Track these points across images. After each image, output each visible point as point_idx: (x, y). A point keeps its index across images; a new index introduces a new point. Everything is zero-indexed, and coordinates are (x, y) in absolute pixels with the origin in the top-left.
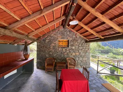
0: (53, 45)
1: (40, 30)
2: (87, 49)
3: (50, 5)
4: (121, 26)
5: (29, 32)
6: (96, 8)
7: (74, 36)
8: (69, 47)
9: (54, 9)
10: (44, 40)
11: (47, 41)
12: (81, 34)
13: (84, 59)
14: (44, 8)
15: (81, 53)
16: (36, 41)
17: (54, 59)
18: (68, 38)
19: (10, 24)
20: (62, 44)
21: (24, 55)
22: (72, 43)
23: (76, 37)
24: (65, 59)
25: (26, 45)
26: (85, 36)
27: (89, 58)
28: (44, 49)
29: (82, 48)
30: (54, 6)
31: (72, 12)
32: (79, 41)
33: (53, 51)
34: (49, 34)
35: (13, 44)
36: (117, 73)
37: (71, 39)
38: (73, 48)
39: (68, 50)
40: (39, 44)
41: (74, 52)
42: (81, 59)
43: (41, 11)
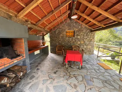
0: (61, 35)
1: (52, 24)
2: (92, 38)
3: (58, 6)
4: (116, 15)
5: (45, 26)
6: (92, 2)
7: (80, 27)
8: (75, 37)
9: (61, 8)
10: (55, 32)
11: (57, 32)
12: (86, 24)
13: (88, 47)
14: (54, 9)
15: (86, 42)
16: (49, 33)
17: (63, 46)
18: (74, 29)
19: (36, 23)
20: (69, 35)
21: (43, 43)
22: (78, 33)
23: (82, 27)
24: (71, 47)
25: (43, 36)
26: (90, 26)
27: (93, 47)
28: (55, 39)
29: (87, 37)
30: (61, 6)
31: (74, 8)
32: (84, 31)
33: (62, 40)
34: (58, 26)
35: (36, 35)
36: (118, 58)
37: (77, 30)
38: (79, 37)
39: (74, 39)
40: (51, 35)
41: (79, 41)
42: (85, 47)
43: (52, 11)
